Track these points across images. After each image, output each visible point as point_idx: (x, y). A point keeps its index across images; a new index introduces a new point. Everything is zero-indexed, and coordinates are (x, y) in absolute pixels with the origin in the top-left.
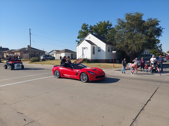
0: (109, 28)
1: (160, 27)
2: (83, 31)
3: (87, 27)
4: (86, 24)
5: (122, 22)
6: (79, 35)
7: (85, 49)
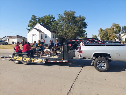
0: (53, 20)
1: (86, 22)
2: (32, 21)
3: (36, 19)
4: (35, 16)
5: (62, 16)
6: (29, 24)
7: (34, 35)
